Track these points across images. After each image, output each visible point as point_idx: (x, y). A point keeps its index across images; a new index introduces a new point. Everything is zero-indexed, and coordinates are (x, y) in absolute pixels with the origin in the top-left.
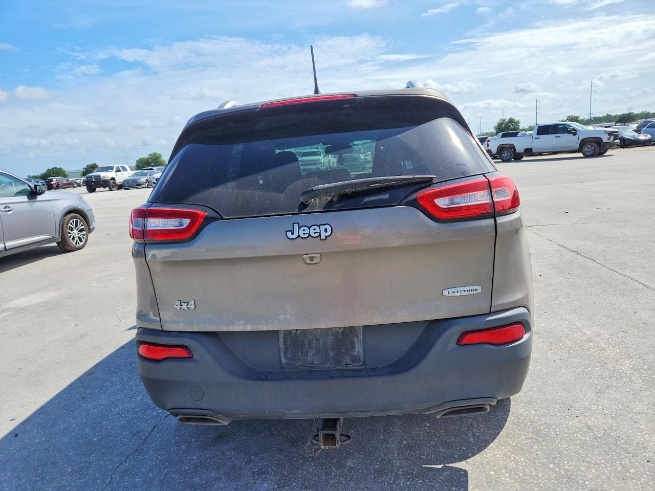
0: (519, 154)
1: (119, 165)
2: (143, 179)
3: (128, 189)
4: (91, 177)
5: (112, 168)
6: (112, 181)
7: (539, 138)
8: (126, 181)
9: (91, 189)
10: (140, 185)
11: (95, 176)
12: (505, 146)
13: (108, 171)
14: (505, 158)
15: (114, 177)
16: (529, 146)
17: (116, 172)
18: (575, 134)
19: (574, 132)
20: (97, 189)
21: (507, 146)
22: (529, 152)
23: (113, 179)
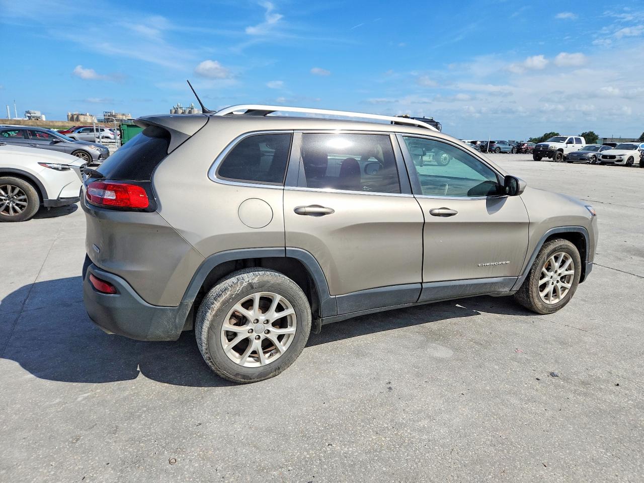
1: (574, 137)
2: (591, 154)
3: (572, 162)
4: (540, 146)
5: (564, 139)
6: (558, 152)
8: (571, 154)
9: (537, 158)
10: (584, 159)
11: (544, 146)
13: (559, 142)
15: (563, 148)
17: (567, 143)
20: (543, 159)
23: (561, 150)
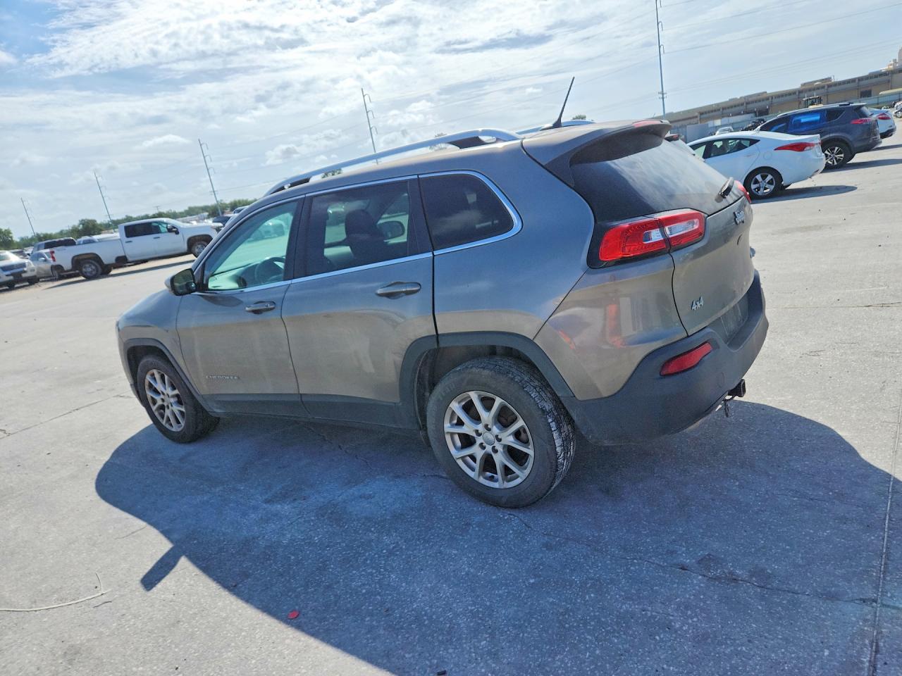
0: (107, 265)
7: (130, 242)
12: (81, 258)
14: (88, 274)
16: (121, 254)
18: (177, 233)
19: (173, 230)
21: (85, 257)
22: (122, 261)
